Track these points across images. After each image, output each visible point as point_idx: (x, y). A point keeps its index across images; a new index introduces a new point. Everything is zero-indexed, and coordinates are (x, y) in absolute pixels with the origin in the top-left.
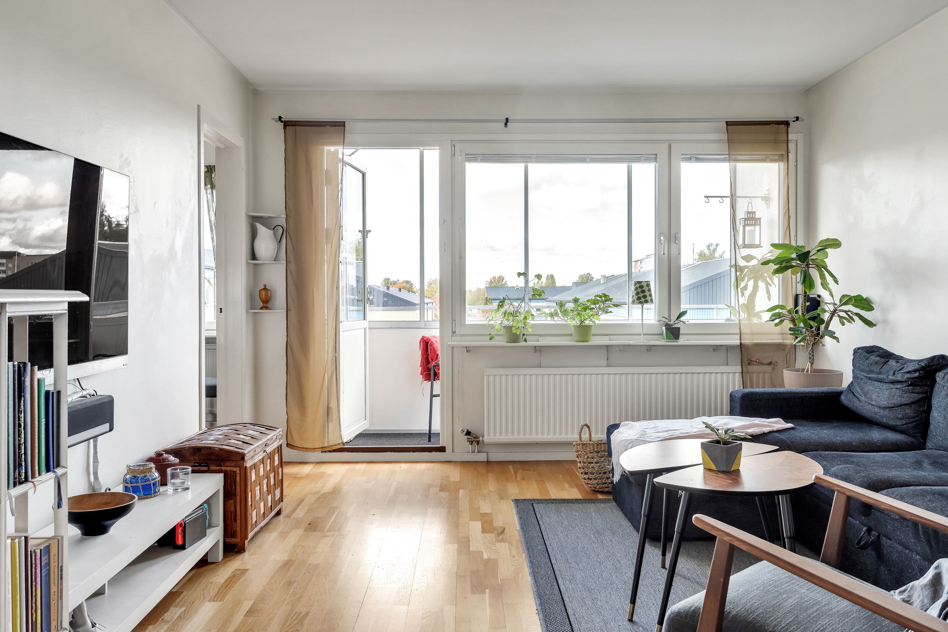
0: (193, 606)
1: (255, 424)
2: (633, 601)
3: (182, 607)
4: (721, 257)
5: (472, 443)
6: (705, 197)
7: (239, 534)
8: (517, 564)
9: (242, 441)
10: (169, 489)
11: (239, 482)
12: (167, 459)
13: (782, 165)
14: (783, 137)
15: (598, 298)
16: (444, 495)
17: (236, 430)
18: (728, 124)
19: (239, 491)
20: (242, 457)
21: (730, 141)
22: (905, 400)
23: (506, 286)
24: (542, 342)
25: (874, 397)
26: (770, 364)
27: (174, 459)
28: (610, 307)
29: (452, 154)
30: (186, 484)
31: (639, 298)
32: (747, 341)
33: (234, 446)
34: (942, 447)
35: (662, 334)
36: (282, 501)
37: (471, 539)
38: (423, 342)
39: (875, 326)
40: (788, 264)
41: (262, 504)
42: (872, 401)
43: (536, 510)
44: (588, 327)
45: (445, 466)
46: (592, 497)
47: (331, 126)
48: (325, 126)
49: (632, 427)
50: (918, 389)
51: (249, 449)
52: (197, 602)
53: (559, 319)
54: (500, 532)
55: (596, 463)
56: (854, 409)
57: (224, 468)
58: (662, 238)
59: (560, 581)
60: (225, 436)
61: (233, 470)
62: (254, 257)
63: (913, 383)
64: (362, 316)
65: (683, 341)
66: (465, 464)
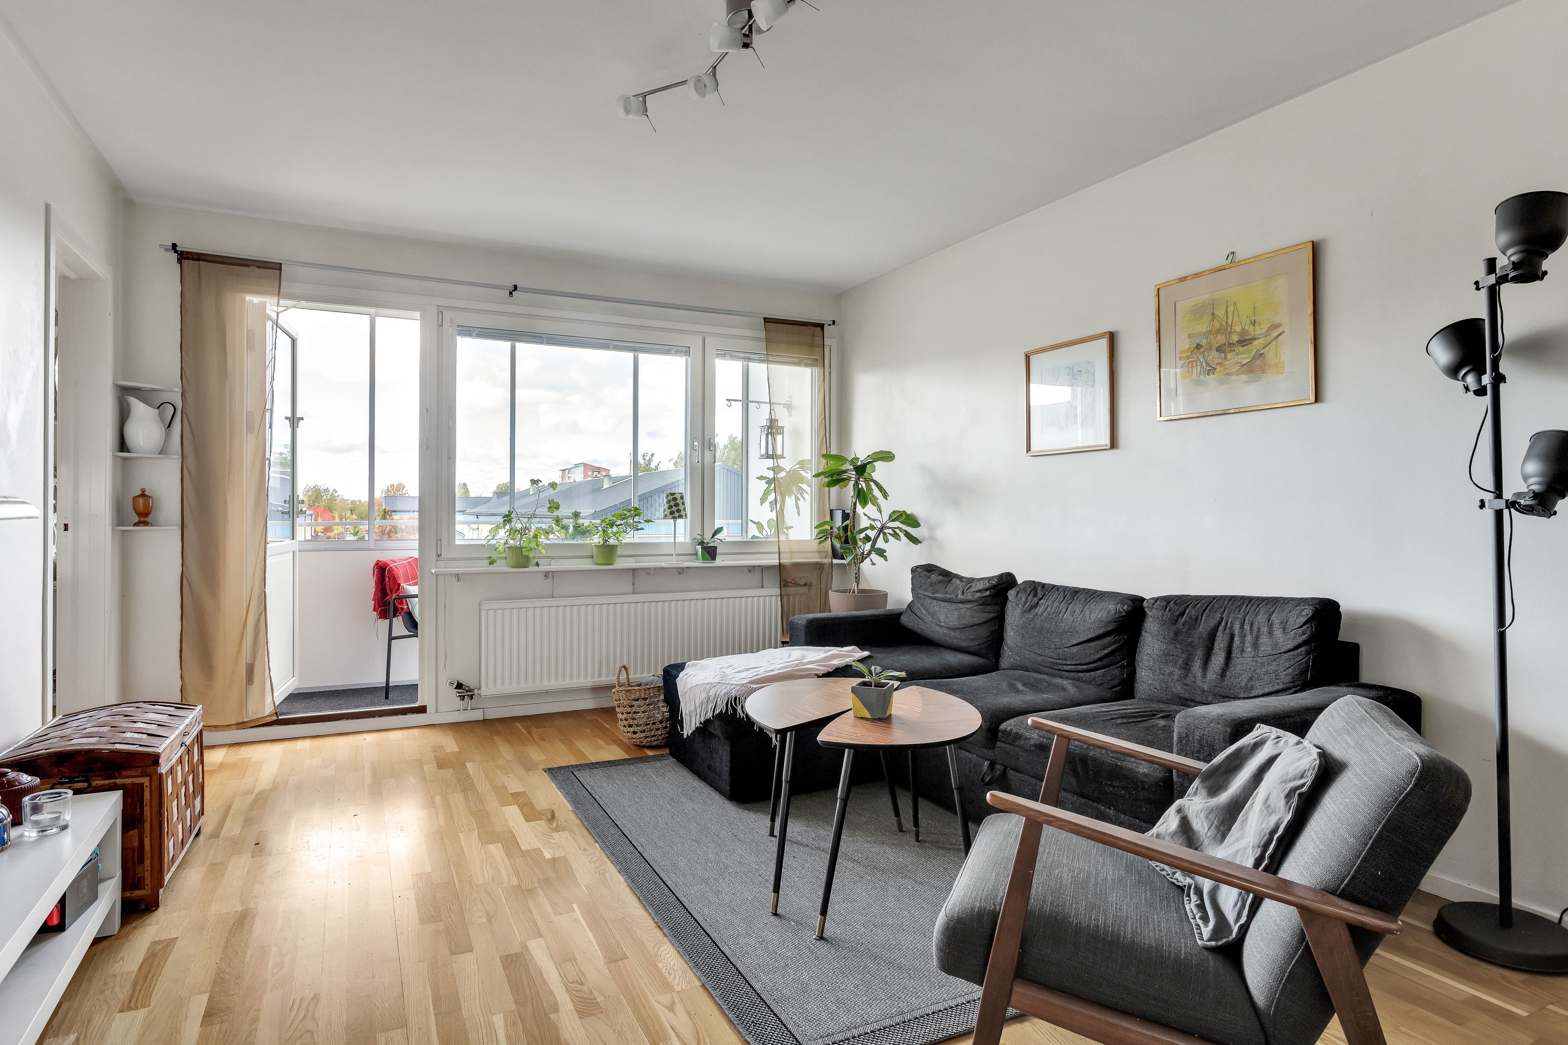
0: (92, 1028)
1: (155, 702)
2: (777, 889)
3: (68, 1034)
4: (657, 467)
5: (462, 698)
6: (727, 400)
7: (148, 881)
8: (595, 859)
9: (146, 734)
10: (29, 832)
11: (148, 800)
12: (16, 780)
13: (816, 370)
14: (819, 341)
15: (626, 512)
16: (447, 773)
17: (126, 716)
18: (766, 320)
19: (149, 814)
20: (155, 759)
21: (768, 340)
22: (977, 620)
23: (407, 495)
24: (555, 566)
25: (942, 618)
26: (805, 585)
27: (29, 778)
28: (639, 522)
29: (438, 323)
30: (62, 818)
31: (672, 513)
32: (785, 560)
33: (136, 743)
34: (1020, 666)
35: (696, 554)
36: (203, 814)
37: (515, 833)
38: (377, 568)
39: (921, 543)
40: (839, 477)
41: (180, 826)
42: (941, 622)
43: (581, 780)
44: (613, 548)
45: (427, 731)
46: (639, 754)
47: (258, 267)
48: (248, 266)
49: (704, 668)
50: (988, 608)
51: (164, 746)
52: (97, 1018)
53: (555, 537)
54: (549, 817)
55: (643, 712)
56: (919, 631)
57: (119, 781)
58: (696, 443)
59: (662, 876)
60: (112, 727)
61: (139, 782)
62: (123, 445)
63: (984, 602)
64: (289, 533)
65: (719, 561)
66: (455, 727)
